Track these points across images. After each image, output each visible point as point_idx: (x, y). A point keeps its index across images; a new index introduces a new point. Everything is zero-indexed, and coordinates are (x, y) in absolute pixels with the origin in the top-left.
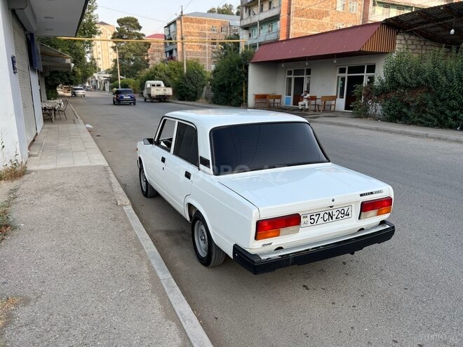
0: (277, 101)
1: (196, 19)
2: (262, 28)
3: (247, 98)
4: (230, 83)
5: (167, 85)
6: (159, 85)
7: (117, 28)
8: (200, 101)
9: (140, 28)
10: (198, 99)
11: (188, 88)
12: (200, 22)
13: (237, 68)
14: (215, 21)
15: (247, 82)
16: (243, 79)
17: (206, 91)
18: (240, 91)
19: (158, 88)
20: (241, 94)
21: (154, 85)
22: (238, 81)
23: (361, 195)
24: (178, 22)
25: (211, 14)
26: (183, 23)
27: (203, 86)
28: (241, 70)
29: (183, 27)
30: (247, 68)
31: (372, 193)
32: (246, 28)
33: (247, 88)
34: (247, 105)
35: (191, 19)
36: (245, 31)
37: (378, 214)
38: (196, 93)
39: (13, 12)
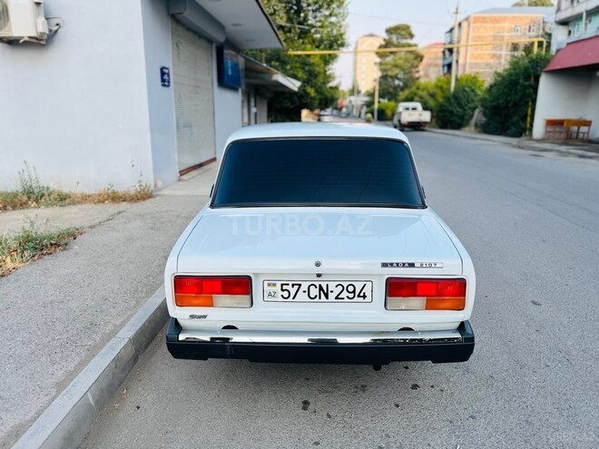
0: (583, 129)
1: (490, 17)
2: (590, 21)
3: (532, 125)
4: (508, 102)
5: (425, 108)
6: (414, 109)
7: (385, 40)
8: (467, 129)
9: (411, 36)
10: (464, 126)
11: (452, 112)
12: (496, 20)
13: (521, 81)
14: (521, 18)
15: (534, 101)
16: (529, 96)
17: (478, 115)
18: (521, 114)
19: (414, 112)
20: (524, 118)
21: (408, 109)
22: (521, 100)
23: (385, 265)
24: (464, 25)
25: (518, 8)
26: (472, 25)
27: (474, 109)
28: (527, 83)
29: (471, 30)
30: (537, 79)
31: (412, 265)
32: (564, 23)
33: (533, 110)
34: (531, 134)
35: (484, 18)
36: (561, 27)
37: (429, 307)
38: (462, 118)
39: (173, 17)
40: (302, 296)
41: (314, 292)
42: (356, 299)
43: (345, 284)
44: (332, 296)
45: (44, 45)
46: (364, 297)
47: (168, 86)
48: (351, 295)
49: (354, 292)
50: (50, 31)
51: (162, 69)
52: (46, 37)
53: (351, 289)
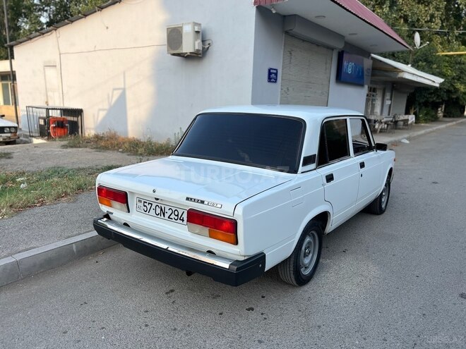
23: (188, 199)
31: (202, 202)
37: (210, 235)
39: (287, 33)
40: (152, 212)
41: (158, 211)
42: (179, 221)
43: (174, 209)
44: (167, 215)
45: (200, 57)
46: (183, 220)
47: (276, 82)
48: (176, 218)
49: (178, 215)
50: (203, 48)
51: (269, 70)
52: (201, 52)
53: (176, 213)
